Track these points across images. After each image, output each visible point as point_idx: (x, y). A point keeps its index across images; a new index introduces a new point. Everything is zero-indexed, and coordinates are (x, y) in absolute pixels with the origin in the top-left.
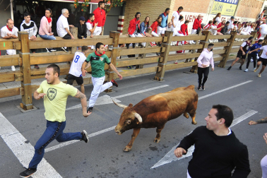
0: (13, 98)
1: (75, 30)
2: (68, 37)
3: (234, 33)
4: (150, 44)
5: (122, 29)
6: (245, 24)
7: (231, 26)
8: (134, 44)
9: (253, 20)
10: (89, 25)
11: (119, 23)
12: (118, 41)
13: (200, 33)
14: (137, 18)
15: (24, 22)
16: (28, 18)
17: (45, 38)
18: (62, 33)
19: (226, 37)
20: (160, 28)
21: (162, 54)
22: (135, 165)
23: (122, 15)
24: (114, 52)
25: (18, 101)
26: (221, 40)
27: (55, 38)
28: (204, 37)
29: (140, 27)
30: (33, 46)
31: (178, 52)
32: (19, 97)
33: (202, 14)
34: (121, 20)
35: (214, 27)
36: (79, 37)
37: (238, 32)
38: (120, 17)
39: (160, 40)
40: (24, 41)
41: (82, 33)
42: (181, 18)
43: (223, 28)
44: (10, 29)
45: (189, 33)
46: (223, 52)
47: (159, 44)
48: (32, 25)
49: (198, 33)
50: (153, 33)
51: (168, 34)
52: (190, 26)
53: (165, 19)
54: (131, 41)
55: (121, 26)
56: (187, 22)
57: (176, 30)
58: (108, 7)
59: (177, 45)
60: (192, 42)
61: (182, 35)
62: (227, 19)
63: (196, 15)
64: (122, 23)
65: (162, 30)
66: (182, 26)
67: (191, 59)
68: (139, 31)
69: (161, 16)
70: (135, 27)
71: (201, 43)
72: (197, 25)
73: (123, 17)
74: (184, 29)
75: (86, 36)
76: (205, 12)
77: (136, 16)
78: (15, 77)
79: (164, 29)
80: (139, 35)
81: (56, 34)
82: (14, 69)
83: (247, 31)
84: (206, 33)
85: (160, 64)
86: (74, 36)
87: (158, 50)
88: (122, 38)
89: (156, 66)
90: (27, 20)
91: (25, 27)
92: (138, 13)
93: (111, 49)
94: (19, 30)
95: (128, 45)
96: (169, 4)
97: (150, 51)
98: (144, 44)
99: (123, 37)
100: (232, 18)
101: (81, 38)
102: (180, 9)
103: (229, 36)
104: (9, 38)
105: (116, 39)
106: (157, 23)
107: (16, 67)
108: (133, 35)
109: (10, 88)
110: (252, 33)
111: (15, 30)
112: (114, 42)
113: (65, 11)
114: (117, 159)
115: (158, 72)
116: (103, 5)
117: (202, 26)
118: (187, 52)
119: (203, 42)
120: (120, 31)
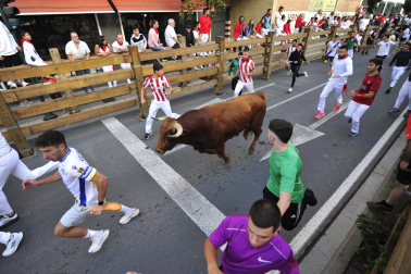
0: (132, 109)
1: (183, 39)
2: (176, 46)
3: (334, 27)
4: (255, 46)
5: (229, 34)
6: (345, 19)
7: (332, 21)
8: (240, 48)
9: (353, 14)
10: (196, 34)
11: (226, 28)
12: (224, 45)
14: (241, 22)
15: (133, 36)
16: (137, 31)
17: (155, 50)
18: (171, 43)
19: (327, 33)
20: (264, 30)
21: (267, 55)
23: (228, 20)
24: (221, 57)
25: (136, 112)
26: (323, 36)
27: (164, 48)
28: (305, 35)
29: (245, 30)
30: (143, 58)
31: (282, 51)
32: (137, 107)
33: (303, 12)
34: (228, 25)
35: (315, 24)
36: (188, 45)
37: (338, 26)
38: (226, 22)
39: (264, 41)
40: (134, 55)
41: (191, 41)
42: (283, 17)
43: (324, 25)
44: (121, 44)
45: (292, 31)
47: (264, 45)
48: (141, 38)
49: (300, 31)
50: (258, 35)
51: (271, 34)
52: (293, 24)
53: (268, 20)
54: (237, 45)
55: (227, 31)
56: (289, 21)
57: (279, 30)
58: (212, 13)
59: (281, 44)
61: (285, 34)
62: (328, 14)
63: (298, 13)
64: (229, 28)
65: (265, 31)
66: (285, 26)
68: (244, 34)
69: (264, 18)
70: (240, 31)
73: (229, 22)
74: (286, 28)
75: (194, 44)
76: (306, 10)
77: (240, 20)
78: (130, 89)
79: (268, 30)
80: (245, 38)
81: (165, 45)
82: (129, 82)
83: (346, 25)
84: (307, 31)
85: (266, 64)
86: (183, 45)
87: (263, 51)
88: (227, 43)
89: (262, 66)
90: (136, 34)
91: (135, 40)
92: (241, 17)
93: (218, 54)
94: (130, 43)
95: (235, 49)
96: (272, 5)
97: (255, 53)
98: (250, 47)
99: (229, 42)
100: (332, 14)
101: (190, 46)
102: (281, 9)
103: (330, 32)
104: (121, 52)
105: (222, 44)
106: (260, 25)
107: (131, 80)
108: (239, 39)
109: (128, 100)
110: (351, 27)
111: (126, 44)
112: (220, 47)
113: (171, 21)
115: (265, 72)
116: (208, 12)
117: (304, 24)
119: (305, 40)
120: (227, 36)
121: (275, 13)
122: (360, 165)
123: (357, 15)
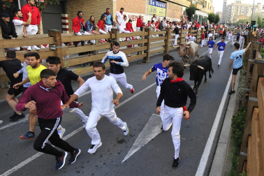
5: (67, 27)
8: (83, 42)
11: (63, 21)
12: (60, 39)
13: (144, 30)
14: (79, 17)
20: (107, 26)
22: (104, 166)
23: (65, 13)
24: (58, 52)
26: (161, 35)
28: (146, 34)
29: (86, 25)
31: (128, 47)
33: (142, 15)
34: (65, 18)
38: (63, 15)
39: (108, 36)
46: (164, 44)
47: (109, 41)
49: (141, 30)
50: (101, 30)
51: (114, 31)
52: (134, 24)
54: (77, 39)
55: (65, 24)
56: (130, 21)
57: (122, 28)
59: (126, 40)
60: (138, 37)
61: (129, 32)
62: (162, 19)
63: (138, 15)
64: (67, 21)
65: (109, 27)
66: (127, 25)
67: (141, 52)
68: (85, 29)
71: (145, 38)
72: (140, 23)
73: (66, 16)
74: (129, 26)
75: (15, 36)
76: (144, 13)
77: (78, 14)
79: (111, 27)
80: (86, 33)
84: (147, 30)
87: (108, 46)
88: (65, 37)
92: (79, 12)
93: (54, 49)
97: (101, 48)
98: (94, 42)
99: (67, 35)
100: (165, 18)
101: (10, 38)
102: (121, 9)
103: (165, 32)
105: (58, 38)
106: (102, 22)
108: (79, 33)
112: (55, 41)
114: (83, 167)
118: (136, 46)
119: (147, 37)
120: (66, 30)
121: (116, 12)
122: (209, 139)
123: (182, 22)
